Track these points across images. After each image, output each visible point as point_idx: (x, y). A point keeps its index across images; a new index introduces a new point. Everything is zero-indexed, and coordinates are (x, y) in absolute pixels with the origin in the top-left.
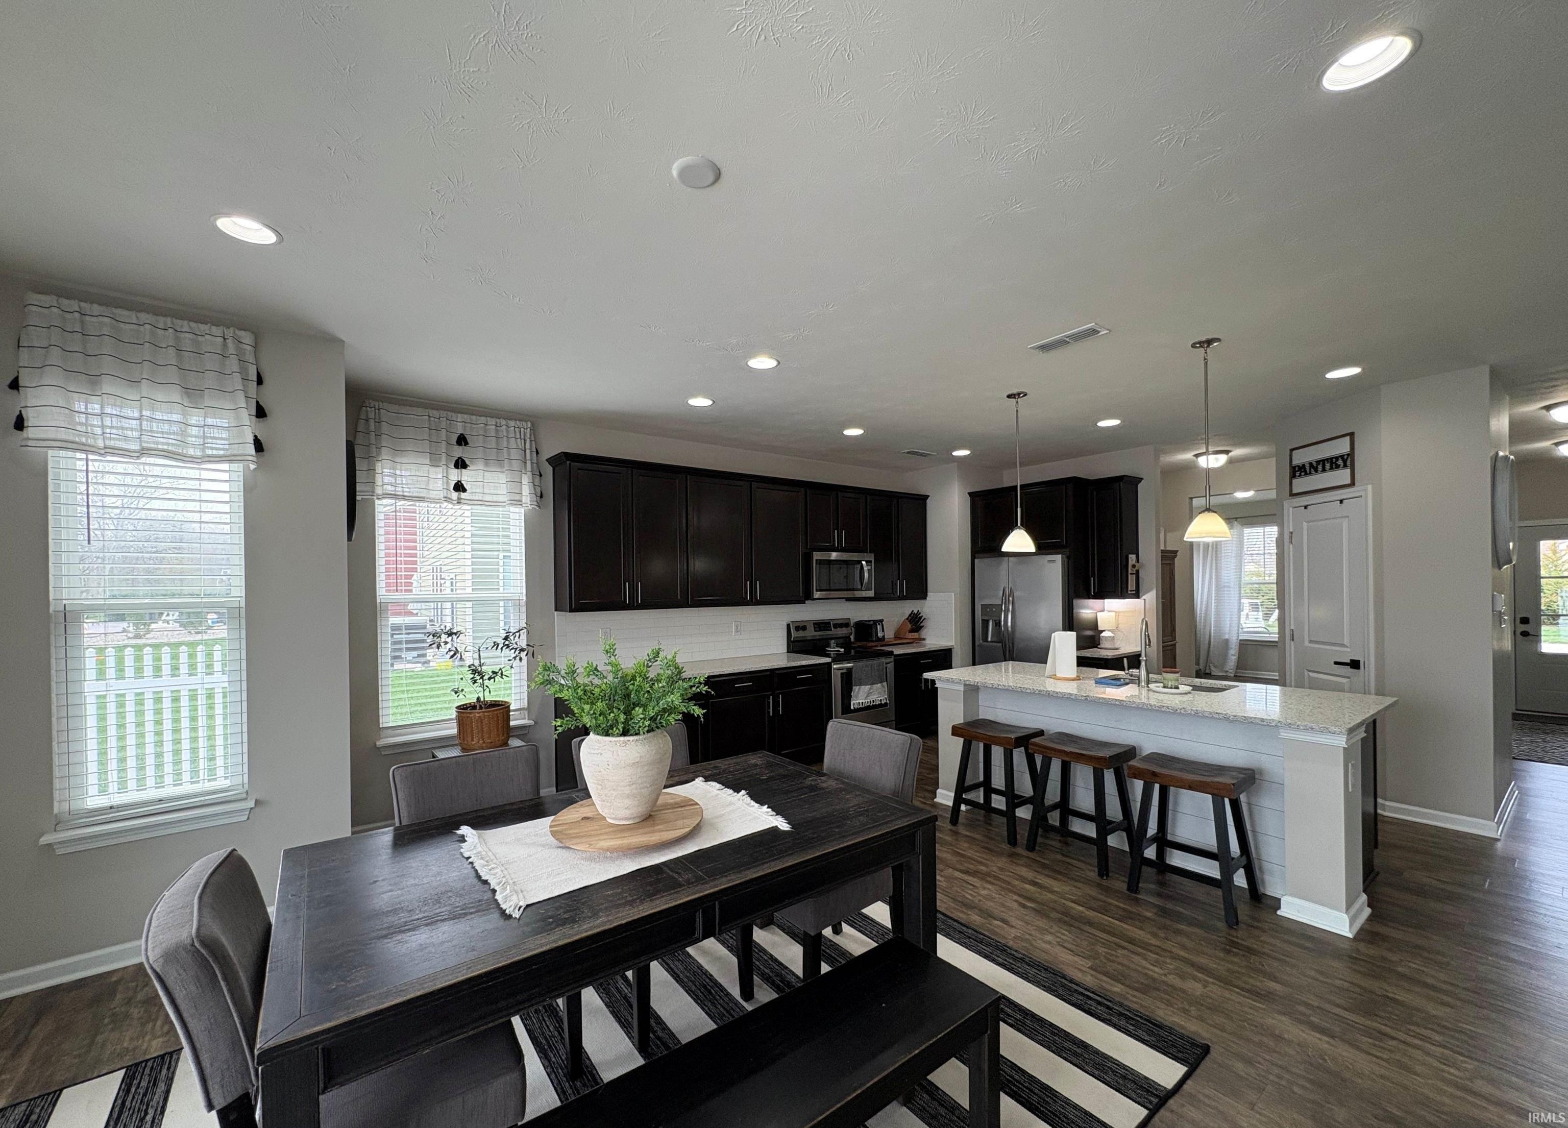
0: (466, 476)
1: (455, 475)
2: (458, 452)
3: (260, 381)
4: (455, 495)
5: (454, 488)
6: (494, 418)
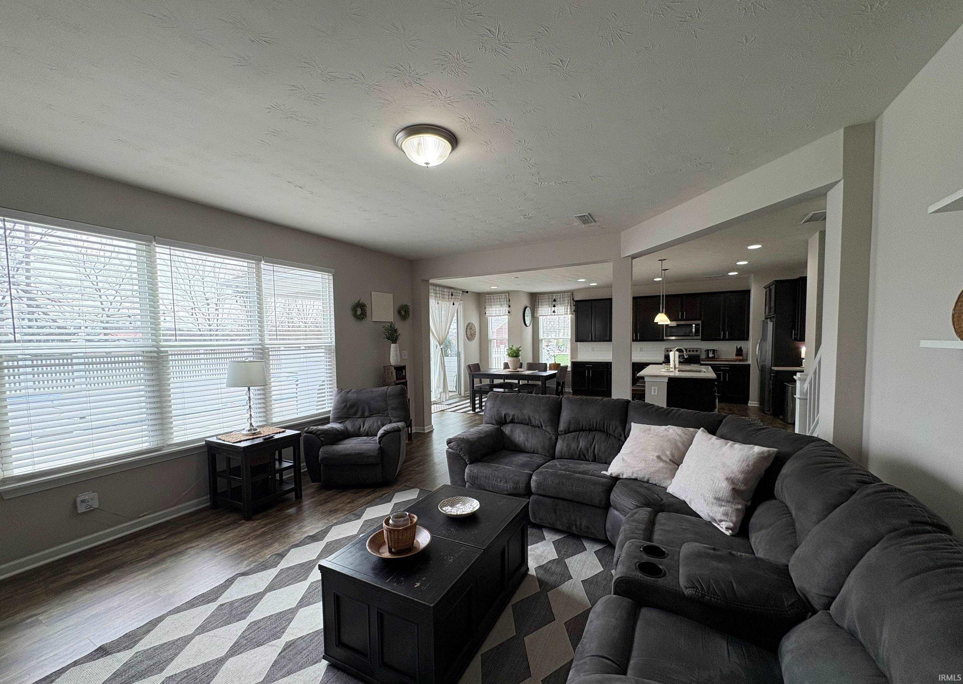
0: (556, 308)
1: (553, 309)
2: (554, 303)
3: (509, 301)
4: (553, 314)
5: (553, 312)
6: (561, 294)
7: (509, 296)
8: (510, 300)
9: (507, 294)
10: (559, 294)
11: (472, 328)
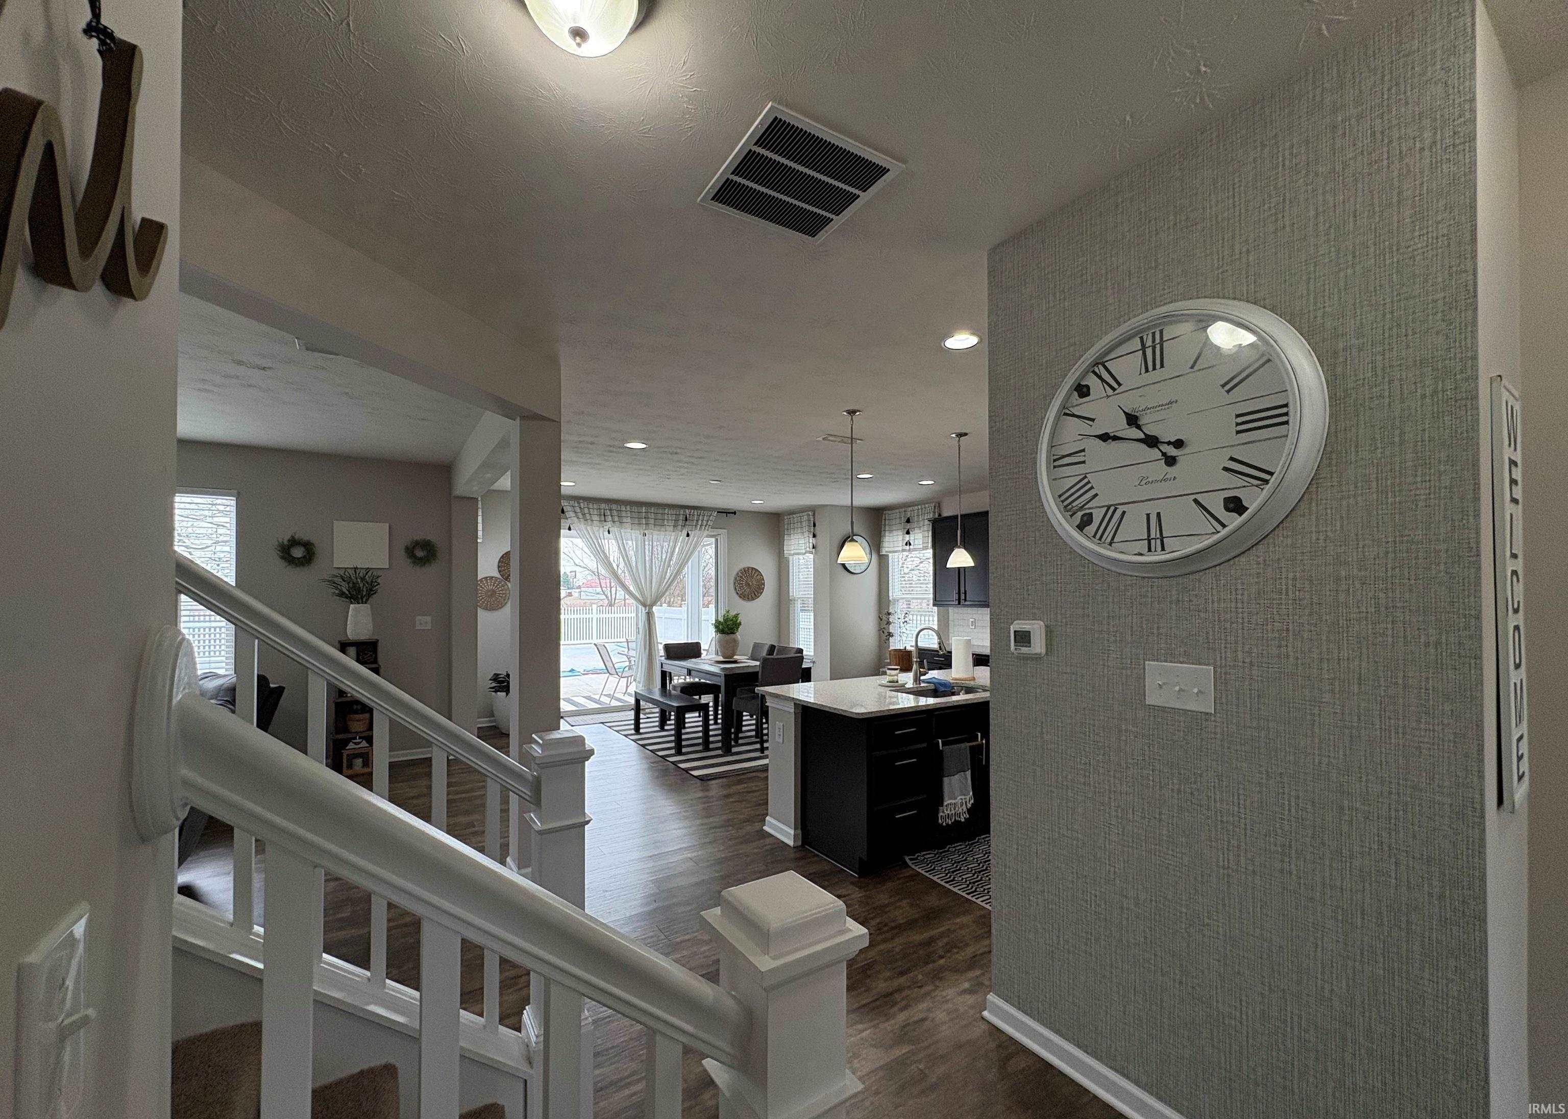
0: (911, 536)
1: (907, 537)
2: (908, 526)
3: (814, 525)
4: (908, 547)
5: (906, 544)
6: (920, 507)
7: (814, 515)
8: (816, 524)
9: (810, 513)
10: (916, 507)
11: (752, 577)
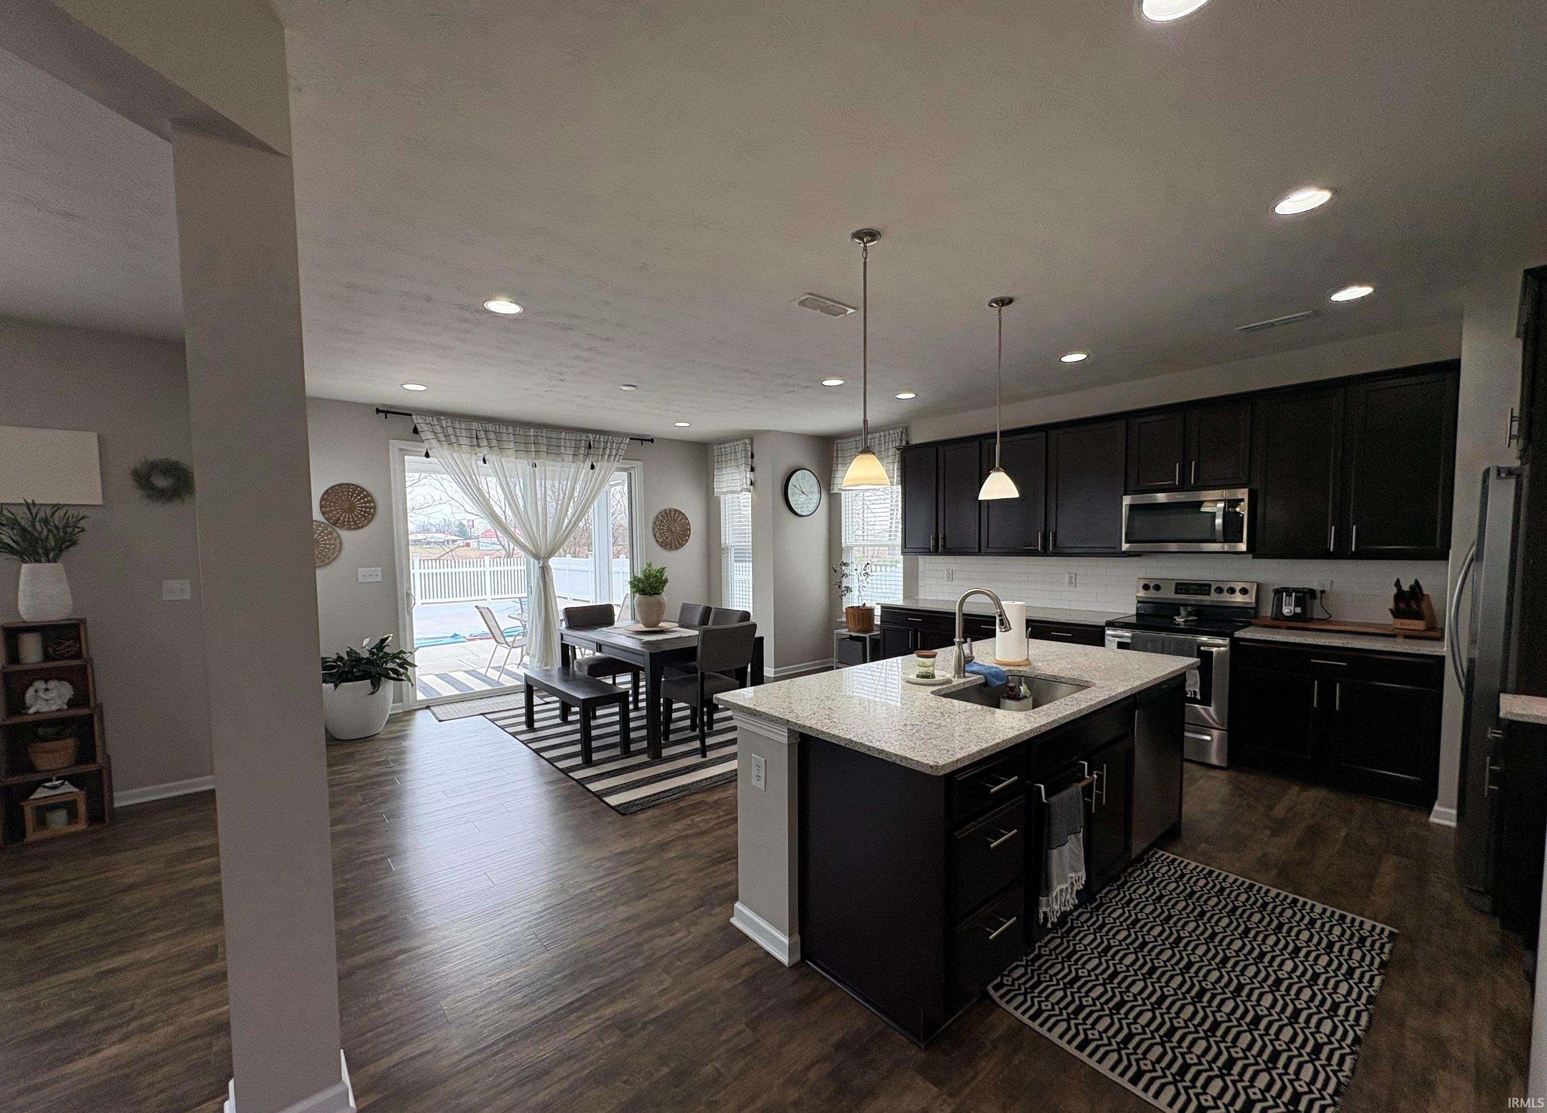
3: (752, 456)
7: (752, 444)
8: (755, 456)
9: (747, 441)
10: (878, 435)
11: (675, 521)
